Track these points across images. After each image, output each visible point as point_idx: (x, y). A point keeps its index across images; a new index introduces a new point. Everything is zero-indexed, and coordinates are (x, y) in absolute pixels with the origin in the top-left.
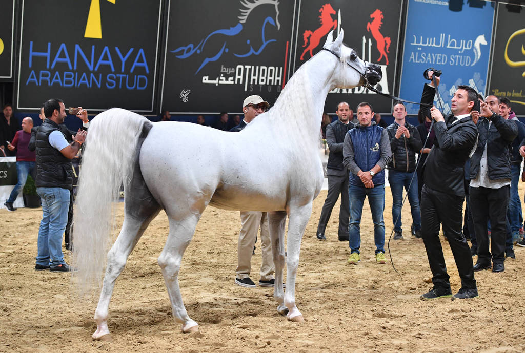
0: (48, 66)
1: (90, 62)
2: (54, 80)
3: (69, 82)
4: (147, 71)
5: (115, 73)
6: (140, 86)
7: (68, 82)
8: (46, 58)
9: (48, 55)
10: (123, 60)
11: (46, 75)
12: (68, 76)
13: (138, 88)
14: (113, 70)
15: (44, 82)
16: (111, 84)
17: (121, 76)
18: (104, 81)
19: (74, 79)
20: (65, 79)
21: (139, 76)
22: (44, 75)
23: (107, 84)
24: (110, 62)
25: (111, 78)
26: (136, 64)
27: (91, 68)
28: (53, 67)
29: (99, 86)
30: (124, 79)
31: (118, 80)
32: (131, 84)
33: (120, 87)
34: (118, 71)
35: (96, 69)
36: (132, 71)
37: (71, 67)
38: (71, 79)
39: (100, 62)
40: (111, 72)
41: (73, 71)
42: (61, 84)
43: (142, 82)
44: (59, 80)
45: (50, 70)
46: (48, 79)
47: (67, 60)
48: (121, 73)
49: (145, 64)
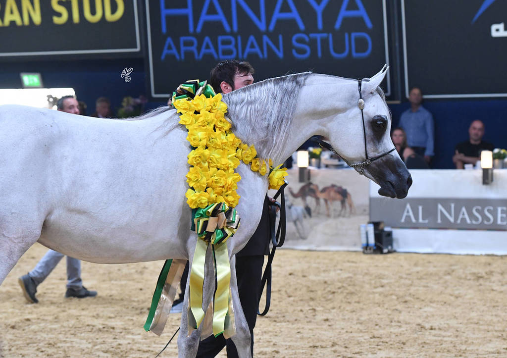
0: (191, 29)
1: (259, 17)
2: (204, 50)
3: (229, 52)
4: (369, 25)
5: (307, 32)
6: (357, 51)
7: (226, 53)
8: (185, 17)
9: (189, 11)
10: (319, 9)
11: (190, 44)
12: (225, 43)
13: (354, 54)
14: (302, 26)
15: (189, 55)
16: (303, 52)
17: (318, 36)
18: (288, 47)
19: (236, 46)
20: (221, 47)
21: (353, 35)
22: (187, 44)
23: (294, 52)
24: (294, 14)
25: (300, 41)
26: (343, 13)
27: (262, 26)
28: (199, 29)
29: (280, 55)
30: (325, 42)
31: (312, 43)
32: (339, 48)
33: (320, 54)
34: (311, 27)
35: (272, 28)
36: (338, 25)
37: (227, 28)
38: (231, 47)
39: (277, 15)
40: (299, 31)
41: (232, 33)
42: (215, 56)
43: (361, 45)
44: (212, 50)
45: (195, 35)
46: (194, 49)
47: (221, 16)
48: (317, 31)
49: (362, 12)
